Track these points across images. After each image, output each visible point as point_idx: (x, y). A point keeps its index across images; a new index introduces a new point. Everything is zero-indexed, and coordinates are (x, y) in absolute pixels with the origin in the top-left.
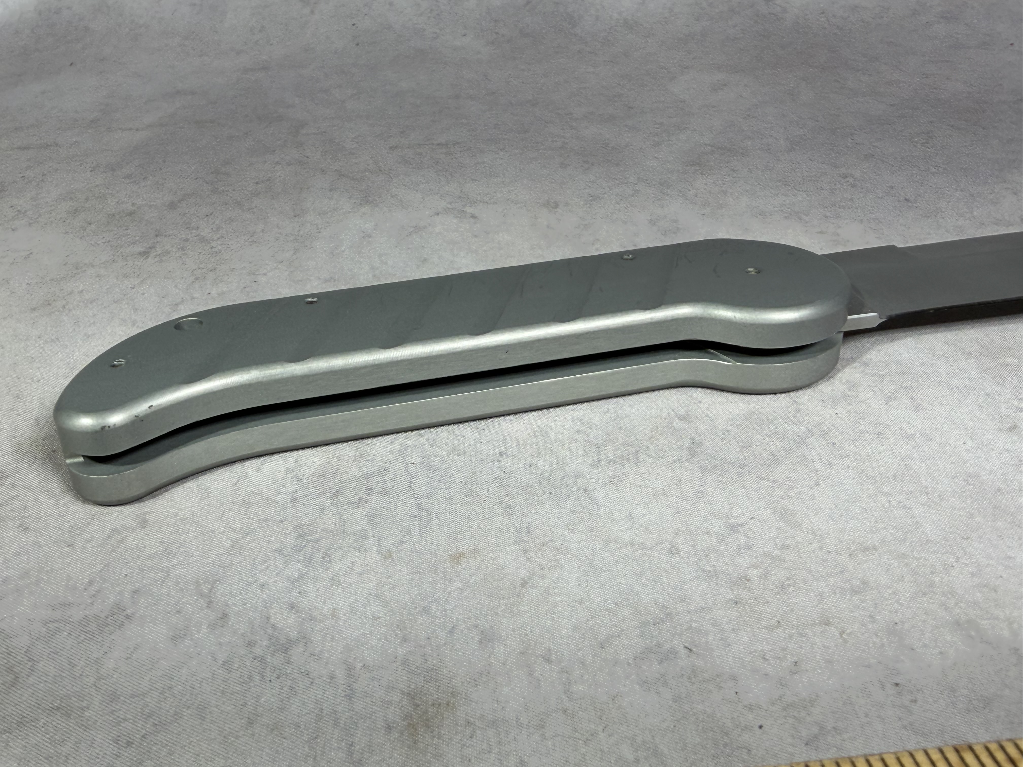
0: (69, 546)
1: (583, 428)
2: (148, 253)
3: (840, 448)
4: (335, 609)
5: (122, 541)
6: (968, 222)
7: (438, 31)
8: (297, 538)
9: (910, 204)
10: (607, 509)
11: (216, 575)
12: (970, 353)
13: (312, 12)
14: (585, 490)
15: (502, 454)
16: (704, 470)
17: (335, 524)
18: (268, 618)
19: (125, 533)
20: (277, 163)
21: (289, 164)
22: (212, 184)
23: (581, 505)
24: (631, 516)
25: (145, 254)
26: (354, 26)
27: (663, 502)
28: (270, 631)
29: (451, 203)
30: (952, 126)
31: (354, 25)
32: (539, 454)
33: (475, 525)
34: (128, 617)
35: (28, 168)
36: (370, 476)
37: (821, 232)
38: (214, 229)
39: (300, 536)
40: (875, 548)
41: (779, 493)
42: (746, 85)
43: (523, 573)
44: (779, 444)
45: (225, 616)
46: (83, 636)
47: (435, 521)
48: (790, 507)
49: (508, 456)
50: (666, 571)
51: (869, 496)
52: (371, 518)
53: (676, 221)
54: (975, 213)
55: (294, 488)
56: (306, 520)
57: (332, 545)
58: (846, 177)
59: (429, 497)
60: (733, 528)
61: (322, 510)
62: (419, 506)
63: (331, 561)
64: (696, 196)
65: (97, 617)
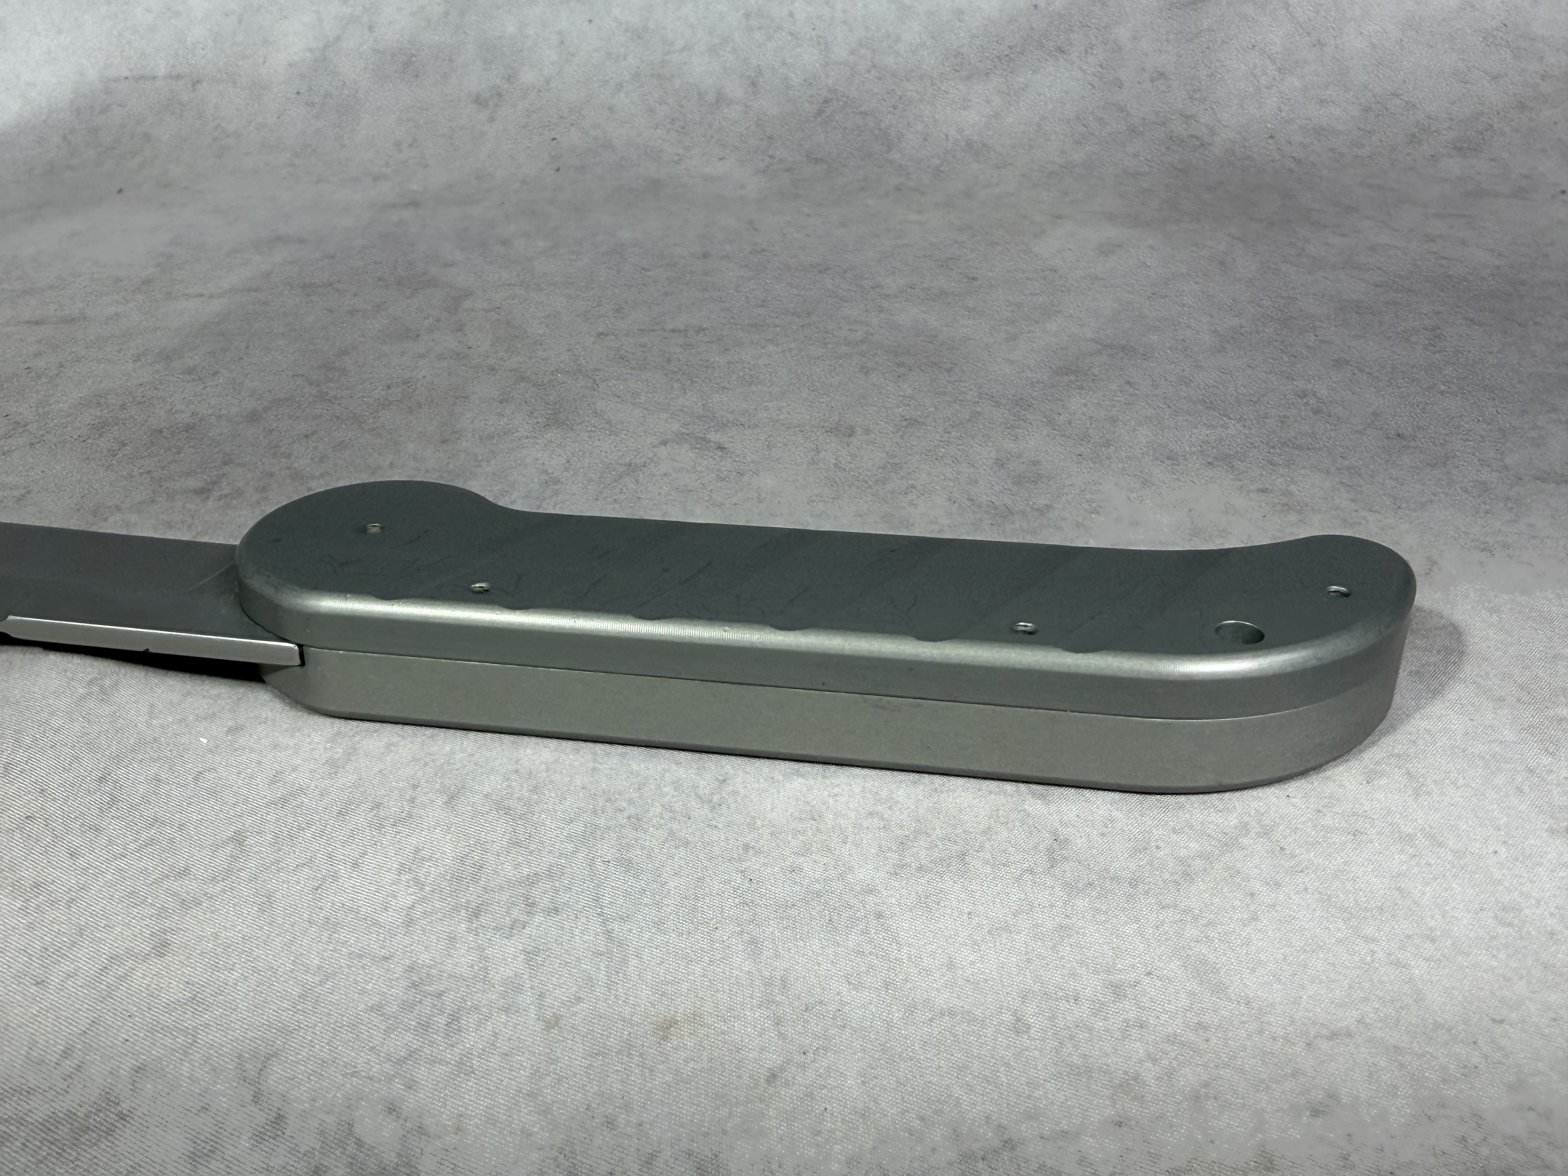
0: (38, 983)
1: (880, 808)
2: (209, 490)
3: (1293, 856)
4: (460, 1116)
5: (123, 978)
6: (1494, 474)
7: (680, 151)
8: (408, 988)
9: (1404, 443)
10: (913, 951)
11: (272, 1046)
12: (1501, 699)
13: (492, 119)
14: (879, 916)
15: (746, 847)
16: (1072, 889)
17: (472, 967)
18: (351, 1125)
19: (130, 963)
20: (422, 356)
21: (440, 357)
22: (318, 386)
23: (870, 941)
24: (951, 965)
25: (203, 492)
26: (555, 141)
27: (1004, 941)
28: (351, 1149)
29: (685, 425)
30: (1472, 320)
31: (554, 139)
32: (805, 851)
33: (698, 970)
34: (122, 1117)
35: (38, 355)
36: (532, 880)
37: (1264, 491)
38: (317, 459)
39: (414, 985)
40: (1350, 1035)
41: (1191, 932)
42: (1152, 247)
43: (772, 1060)
44: (1194, 845)
45: (279, 1119)
46: (46, 1148)
47: (634, 962)
48: (1212, 957)
49: (758, 852)
50: (1007, 1065)
51: (1340, 941)
52: (530, 955)
53: (1036, 463)
54: (1508, 461)
55: (410, 900)
56: (424, 958)
57: (465, 1001)
58: (1305, 396)
59: (624, 919)
60: (1118, 991)
61: (452, 939)
62: (609, 934)
63: (459, 1031)
64: (1070, 423)
65: (71, 1115)
